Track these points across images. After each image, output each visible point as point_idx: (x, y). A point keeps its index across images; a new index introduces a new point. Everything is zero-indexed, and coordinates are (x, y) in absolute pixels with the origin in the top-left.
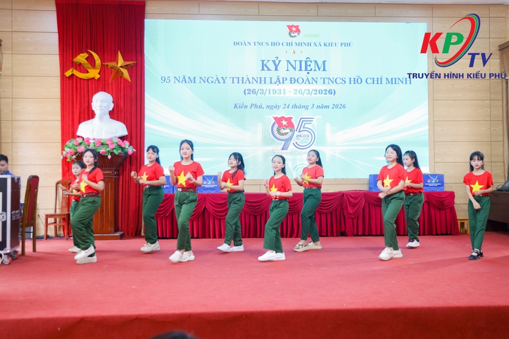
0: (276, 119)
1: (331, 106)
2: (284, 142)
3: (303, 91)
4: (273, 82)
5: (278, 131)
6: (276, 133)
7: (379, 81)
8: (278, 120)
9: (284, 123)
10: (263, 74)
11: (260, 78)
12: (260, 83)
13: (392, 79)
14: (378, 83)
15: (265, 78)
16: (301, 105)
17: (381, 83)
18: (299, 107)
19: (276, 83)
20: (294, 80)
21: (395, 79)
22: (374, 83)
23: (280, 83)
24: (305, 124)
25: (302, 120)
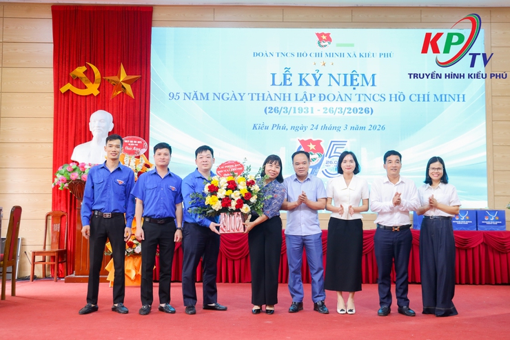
0: (302, 142)
1: (368, 127)
2: (311, 169)
3: (334, 110)
4: (299, 99)
7: (426, 98)
9: (312, 146)
10: (286, 90)
11: (284, 94)
12: (284, 100)
13: (441, 95)
14: (424, 101)
15: (289, 94)
16: (332, 126)
17: (428, 101)
18: (330, 129)
19: (302, 100)
20: (323, 97)
21: (445, 95)
22: (419, 101)
23: (307, 100)
24: (336, 148)
25: (333, 143)
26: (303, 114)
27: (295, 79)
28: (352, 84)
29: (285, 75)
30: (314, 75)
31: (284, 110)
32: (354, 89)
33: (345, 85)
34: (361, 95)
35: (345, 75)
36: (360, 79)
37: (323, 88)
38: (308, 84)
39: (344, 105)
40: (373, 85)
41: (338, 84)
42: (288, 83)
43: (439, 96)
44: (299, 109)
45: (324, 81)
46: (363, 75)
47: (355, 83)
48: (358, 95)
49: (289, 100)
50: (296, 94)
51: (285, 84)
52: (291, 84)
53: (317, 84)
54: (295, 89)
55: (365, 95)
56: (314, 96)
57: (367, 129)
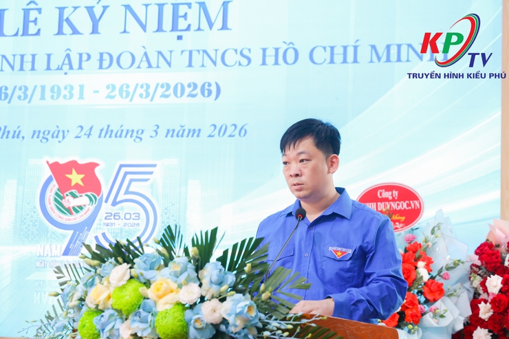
0: (55, 167)
1: (207, 130)
2: (71, 232)
3: (131, 90)
4: (53, 66)
5: (58, 200)
6: (51, 205)
7: (349, 54)
8: (60, 171)
9: (76, 178)
10: (28, 45)
11: (22, 56)
12: (22, 69)
13: (388, 47)
14: (345, 61)
15: (34, 56)
16: (125, 128)
17: (355, 61)
18: (119, 135)
19: (59, 68)
20: (108, 61)
21: (399, 46)
22: (332, 61)
23: (71, 68)
24: (131, 181)
25: (124, 170)
26: (61, 101)
27: (48, 21)
28: (174, 27)
29: (26, 12)
30: (90, 9)
31: (21, 93)
32: (180, 38)
33: (160, 29)
34: (195, 54)
35: (161, 6)
36: (194, 14)
37: (110, 39)
38: (75, 31)
40: (224, 27)
41: (144, 27)
42: (32, 29)
43: (381, 50)
44: (52, 90)
45: (112, 21)
46: (202, 5)
47: (182, 24)
48: (187, 54)
49: (33, 69)
50: (49, 56)
51: (25, 33)
52: (38, 33)
53: (95, 30)
54: (48, 43)
55: (205, 51)
56: (89, 57)
57: (204, 134)
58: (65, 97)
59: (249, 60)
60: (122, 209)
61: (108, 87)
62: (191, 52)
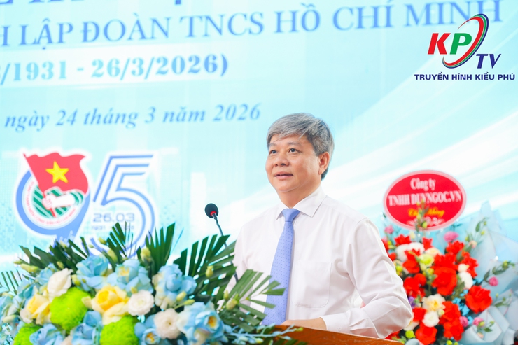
0: (34, 161)
1: (212, 112)
3: (121, 66)
4: (29, 40)
5: (38, 200)
6: (29, 206)
7: (380, 17)
8: (39, 165)
9: (58, 173)
13: (428, 7)
14: (376, 25)
15: (6, 29)
16: (115, 113)
17: (388, 25)
18: (108, 121)
19: (37, 43)
20: (93, 32)
21: (441, 6)
22: (360, 26)
23: (50, 41)
24: (124, 175)
25: (115, 162)
26: (39, 81)
32: (178, 2)
34: (196, 21)
39: (150, 50)
43: (420, 10)
44: (28, 68)
48: (187, 21)
49: (5, 44)
50: (24, 28)
54: (22, 12)
55: (208, 18)
56: (71, 28)
57: (209, 117)
58: (43, 76)
59: (261, 27)
60: (113, 209)
61: (94, 64)
62: (191, 19)
